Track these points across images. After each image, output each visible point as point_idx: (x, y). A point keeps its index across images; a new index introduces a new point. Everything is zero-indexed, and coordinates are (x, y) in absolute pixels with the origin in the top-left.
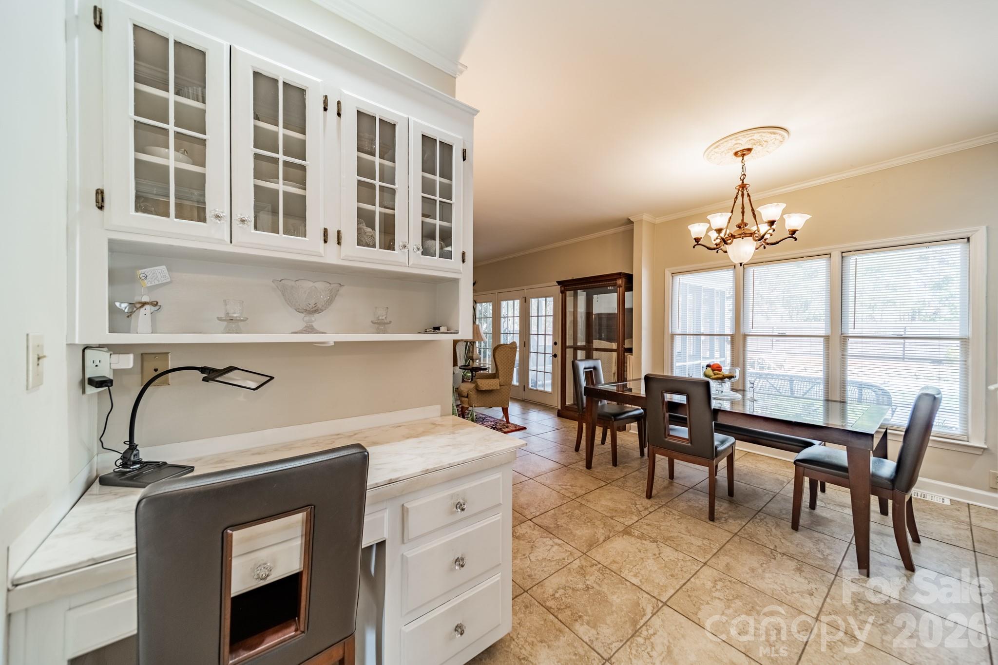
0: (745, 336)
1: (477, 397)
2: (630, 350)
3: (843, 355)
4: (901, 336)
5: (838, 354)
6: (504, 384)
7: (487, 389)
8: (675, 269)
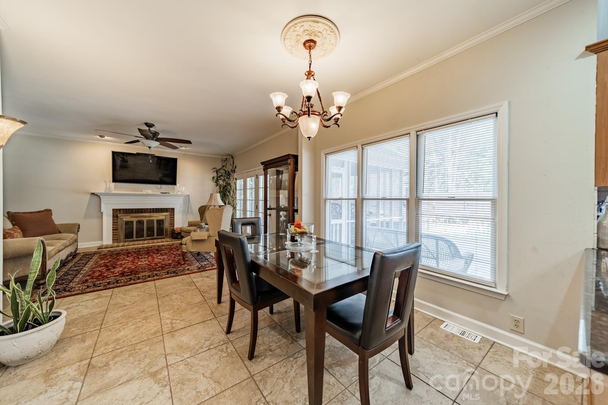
0: (363, 199)
1: (193, 244)
2: (297, 211)
3: (417, 214)
4: (454, 198)
5: (414, 213)
6: (213, 235)
7: (200, 239)
8: (327, 151)
